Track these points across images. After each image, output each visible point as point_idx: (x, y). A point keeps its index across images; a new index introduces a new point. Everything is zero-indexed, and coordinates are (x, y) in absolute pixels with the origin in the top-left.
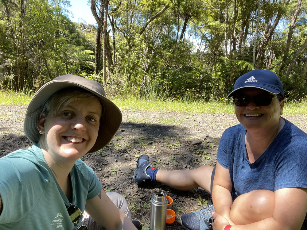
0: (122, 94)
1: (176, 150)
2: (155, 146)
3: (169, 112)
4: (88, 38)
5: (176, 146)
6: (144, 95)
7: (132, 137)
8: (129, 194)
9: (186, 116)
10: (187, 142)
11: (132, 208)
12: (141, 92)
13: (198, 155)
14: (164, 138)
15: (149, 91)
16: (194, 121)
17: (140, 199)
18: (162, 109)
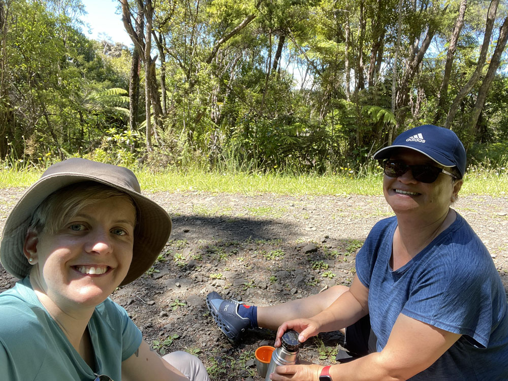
0: (179, 164)
1: (277, 263)
2: (242, 258)
3: (261, 195)
4: (117, 68)
5: (278, 256)
6: (216, 165)
7: (203, 242)
8: (204, 344)
9: (289, 201)
10: (296, 248)
11: (212, 371)
12: (211, 161)
13: (314, 269)
14: (257, 242)
15: (225, 158)
16: (304, 209)
17: (224, 352)
18: (249, 191)
